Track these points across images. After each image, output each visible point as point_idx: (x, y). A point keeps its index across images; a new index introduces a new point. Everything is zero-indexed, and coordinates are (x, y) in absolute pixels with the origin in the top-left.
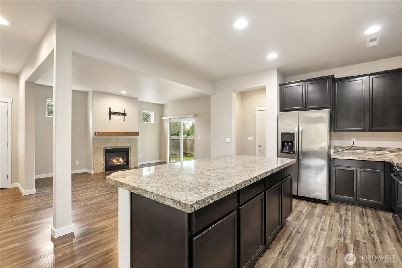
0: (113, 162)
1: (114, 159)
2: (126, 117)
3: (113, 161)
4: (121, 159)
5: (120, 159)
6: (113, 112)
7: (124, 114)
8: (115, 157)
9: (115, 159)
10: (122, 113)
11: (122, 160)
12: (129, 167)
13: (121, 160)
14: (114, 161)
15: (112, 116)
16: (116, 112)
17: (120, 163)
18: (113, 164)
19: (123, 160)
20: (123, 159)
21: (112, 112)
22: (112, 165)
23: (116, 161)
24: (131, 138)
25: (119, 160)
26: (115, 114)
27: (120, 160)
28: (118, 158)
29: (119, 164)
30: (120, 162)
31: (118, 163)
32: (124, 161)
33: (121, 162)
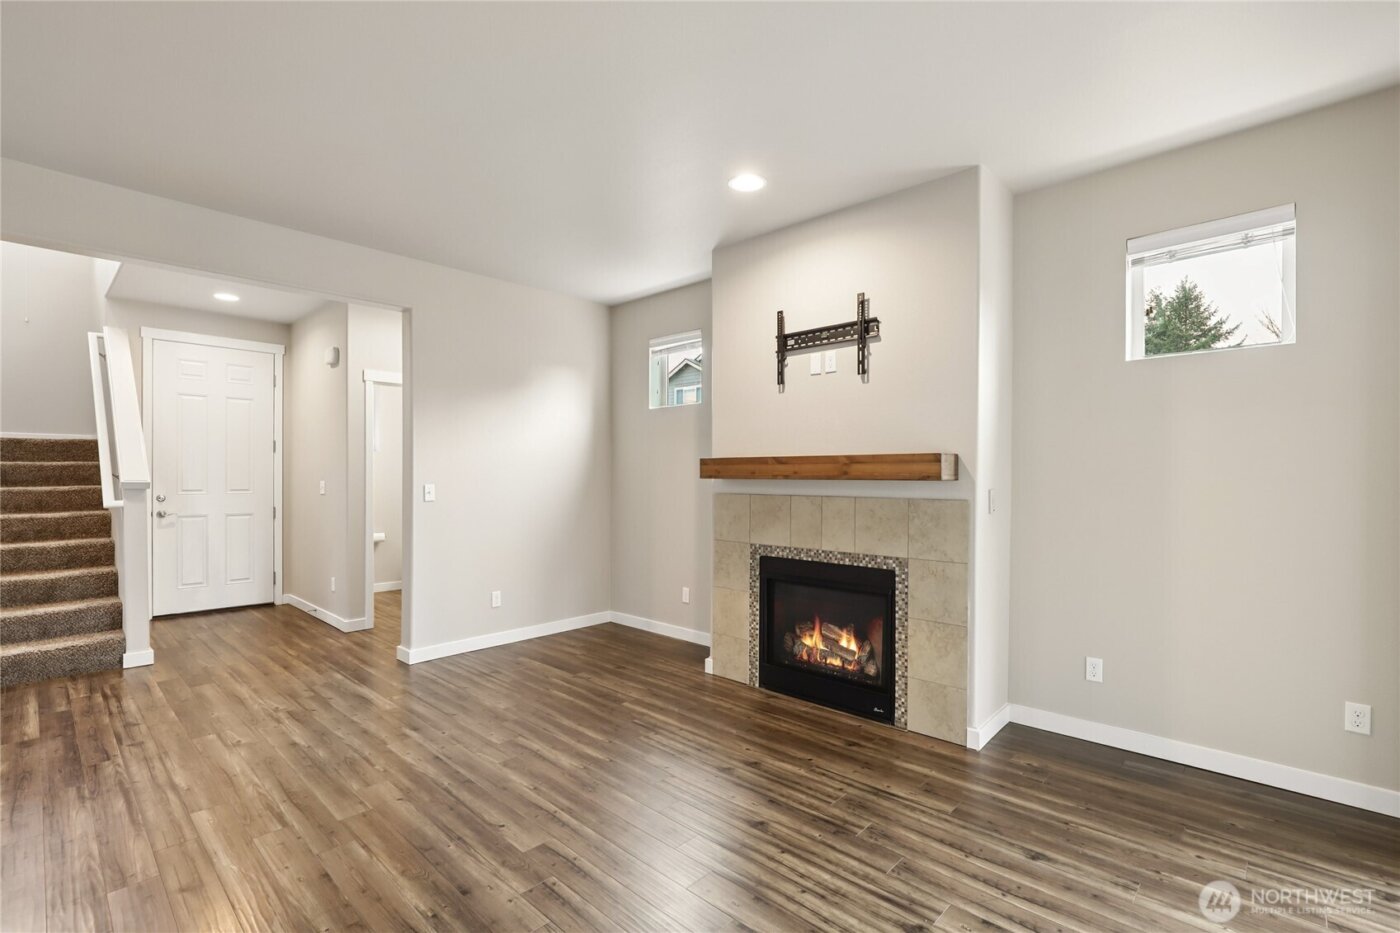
0: (803, 644)
1: (813, 629)
2: (873, 347)
3: (808, 641)
4: (849, 641)
5: (840, 636)
6: (799, 334)
7: (863, 330)
8: (813, 623)
9: (816, 635)
10: (852, 325)
11: (853, 646)
12: (897, 714)
13: (847, 642)
14: (812, 641)
15: (791, 360)
16: (813, 332)
17: (844, 660)
18: (805, 657)
19: (860, 648)
20: (861, 637)
21: (792, 336)
22: (801, 660)
23: (821, 646)
24: (910, 502)
25: (837, 642)
26: (811, 340)
27: (844, 643)
28: (833, 631)
29: (837, 662)
30: (845, 656)
31: (833, 655)
32: (865, 655)
33: (850, 658)
